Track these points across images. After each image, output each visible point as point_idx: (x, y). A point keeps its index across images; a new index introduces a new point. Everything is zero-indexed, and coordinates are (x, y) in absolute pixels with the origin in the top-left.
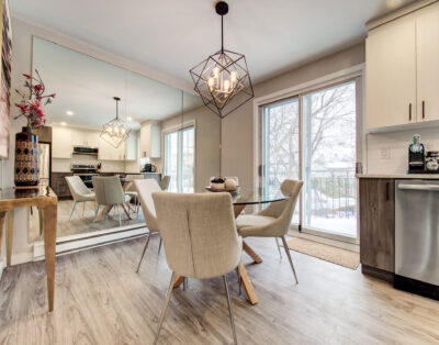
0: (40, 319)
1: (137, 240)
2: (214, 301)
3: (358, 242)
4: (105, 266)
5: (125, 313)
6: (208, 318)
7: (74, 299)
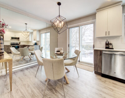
0: (8, 94)
1: (34, 66)
2: (58, 84)
3: (94, 65)
4: (25, 76)
5: (33, 89)
6: (57, 89)
7: (18, 87)
